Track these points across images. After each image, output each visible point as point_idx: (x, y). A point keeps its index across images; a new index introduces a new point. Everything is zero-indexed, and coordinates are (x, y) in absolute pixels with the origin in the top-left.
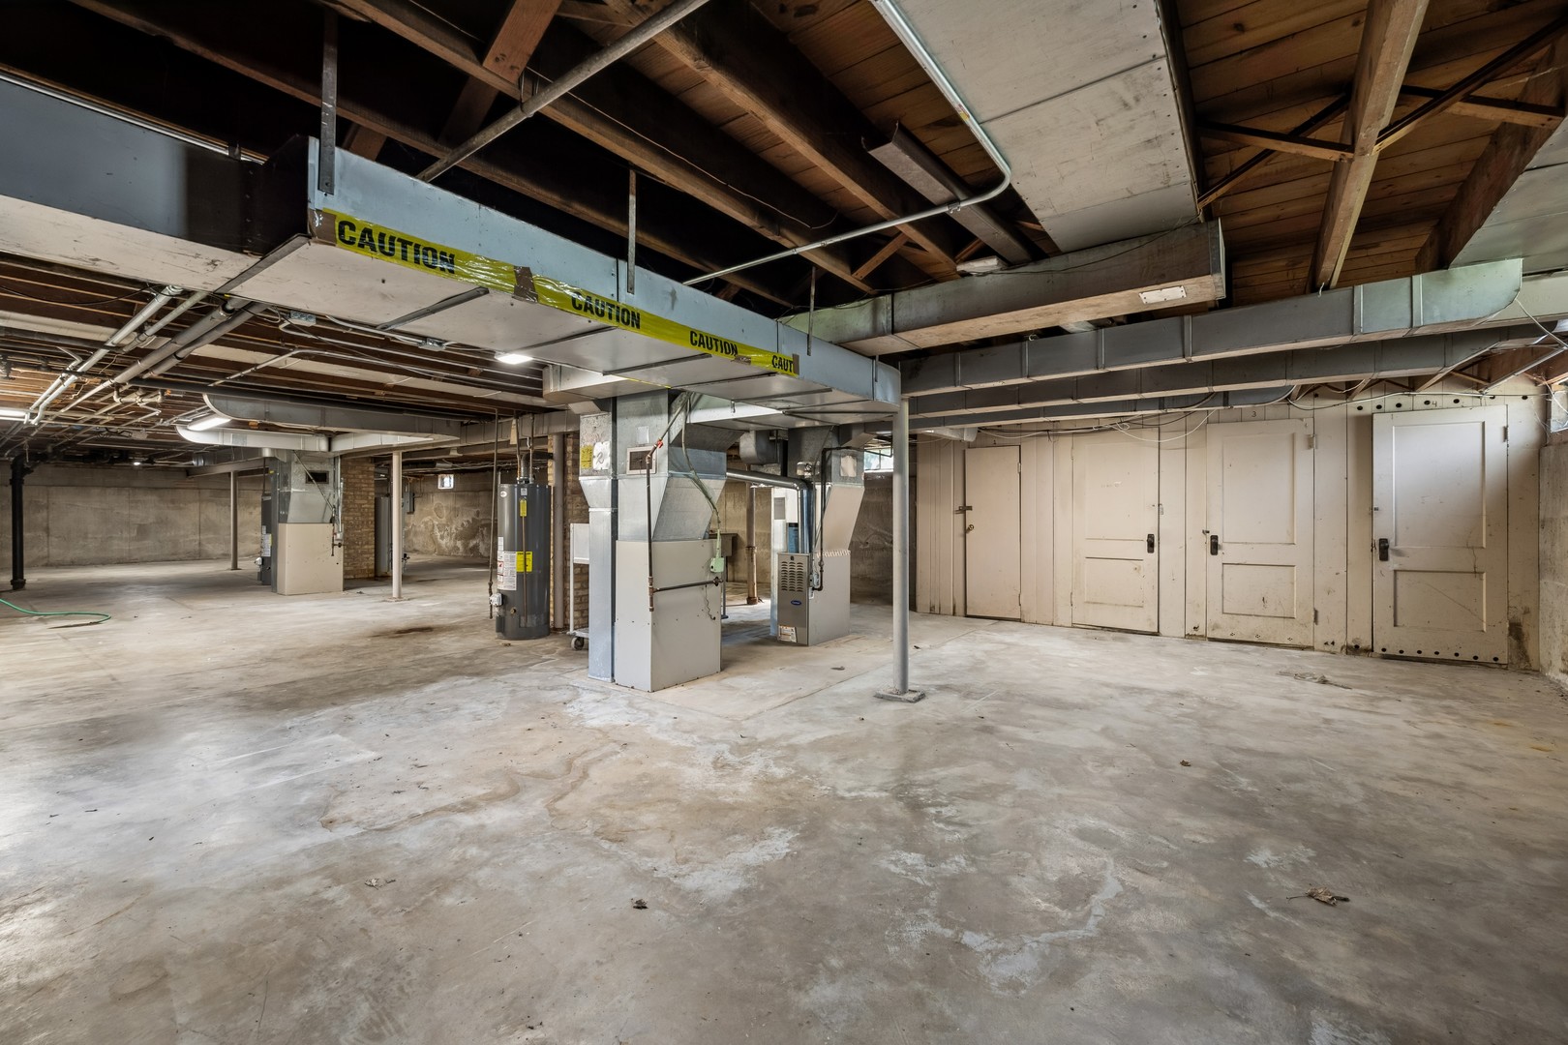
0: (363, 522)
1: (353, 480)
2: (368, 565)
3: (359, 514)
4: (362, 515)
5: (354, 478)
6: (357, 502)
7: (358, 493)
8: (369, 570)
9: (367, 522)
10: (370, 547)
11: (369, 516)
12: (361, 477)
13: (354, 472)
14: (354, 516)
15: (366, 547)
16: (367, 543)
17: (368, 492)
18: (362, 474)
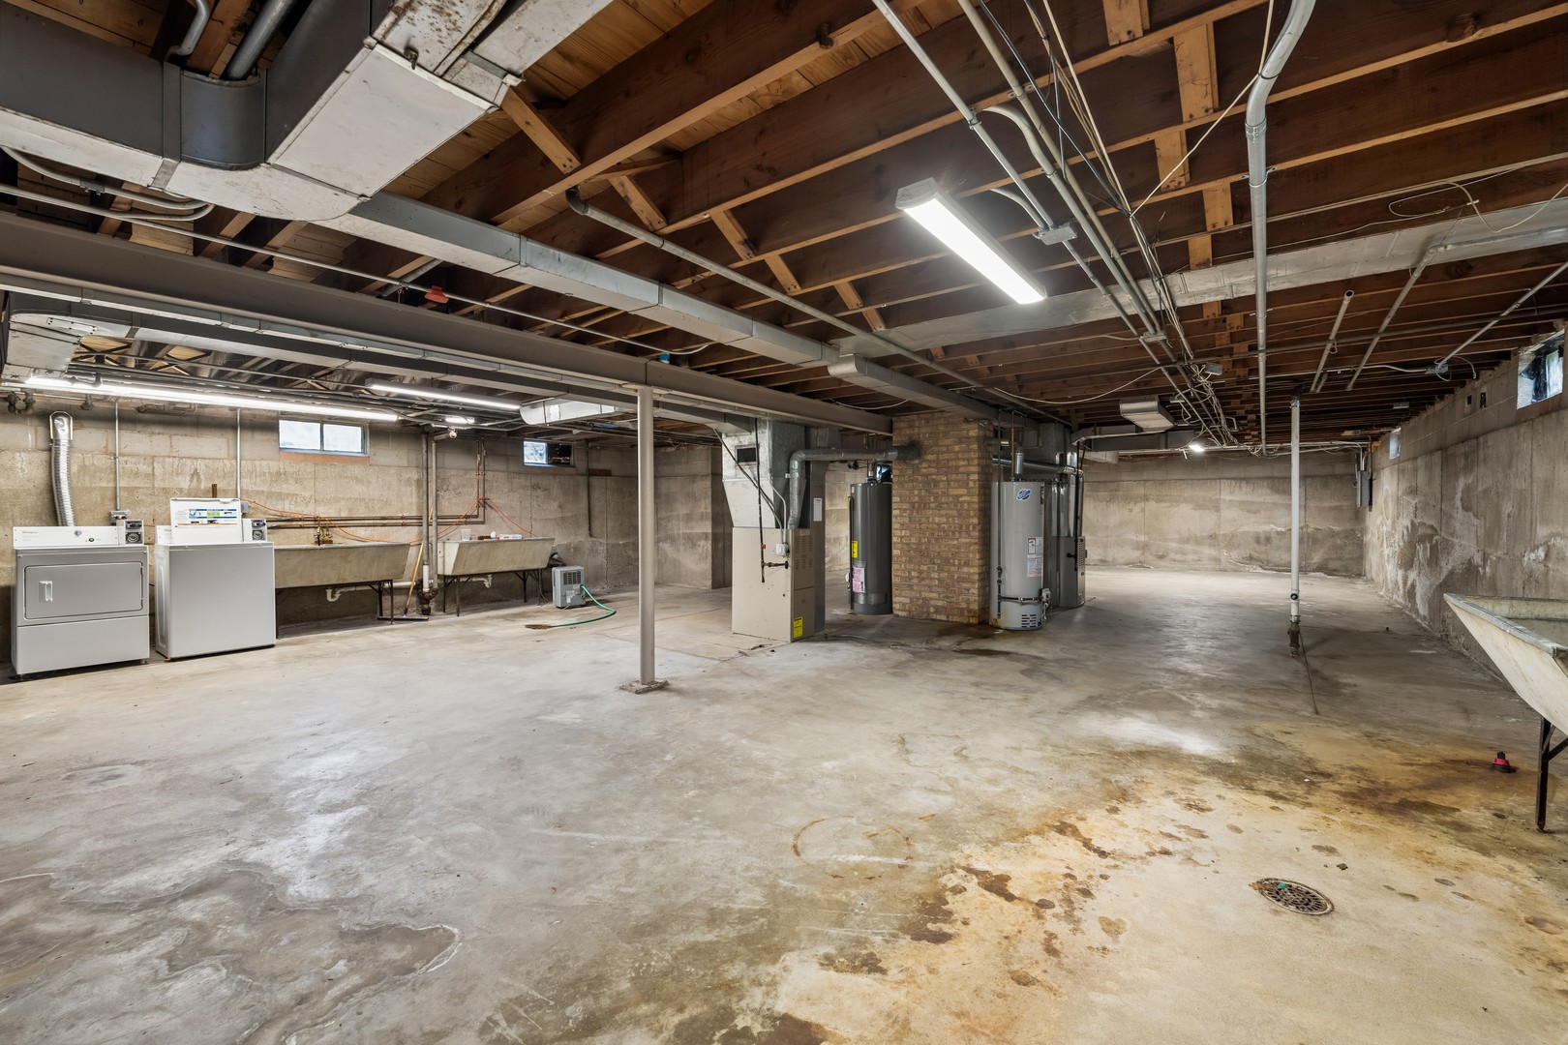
0: (961, 527)
1: (946, 456)
2: (968, 602)
3: (955, 513)
4: (960, 515)
5: (948, 452)
6: (954, 492)
7: (954, 477)
8: (970, 611)
9: (968, 526)
10: (972, 570)
11: (969, 517)
12: (957, 448)
13: (948, 442)
14: (947, 516)
15: (965, 570)
16: (967, 564)
17: (968, 474)
18: (960, 442)
